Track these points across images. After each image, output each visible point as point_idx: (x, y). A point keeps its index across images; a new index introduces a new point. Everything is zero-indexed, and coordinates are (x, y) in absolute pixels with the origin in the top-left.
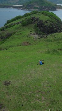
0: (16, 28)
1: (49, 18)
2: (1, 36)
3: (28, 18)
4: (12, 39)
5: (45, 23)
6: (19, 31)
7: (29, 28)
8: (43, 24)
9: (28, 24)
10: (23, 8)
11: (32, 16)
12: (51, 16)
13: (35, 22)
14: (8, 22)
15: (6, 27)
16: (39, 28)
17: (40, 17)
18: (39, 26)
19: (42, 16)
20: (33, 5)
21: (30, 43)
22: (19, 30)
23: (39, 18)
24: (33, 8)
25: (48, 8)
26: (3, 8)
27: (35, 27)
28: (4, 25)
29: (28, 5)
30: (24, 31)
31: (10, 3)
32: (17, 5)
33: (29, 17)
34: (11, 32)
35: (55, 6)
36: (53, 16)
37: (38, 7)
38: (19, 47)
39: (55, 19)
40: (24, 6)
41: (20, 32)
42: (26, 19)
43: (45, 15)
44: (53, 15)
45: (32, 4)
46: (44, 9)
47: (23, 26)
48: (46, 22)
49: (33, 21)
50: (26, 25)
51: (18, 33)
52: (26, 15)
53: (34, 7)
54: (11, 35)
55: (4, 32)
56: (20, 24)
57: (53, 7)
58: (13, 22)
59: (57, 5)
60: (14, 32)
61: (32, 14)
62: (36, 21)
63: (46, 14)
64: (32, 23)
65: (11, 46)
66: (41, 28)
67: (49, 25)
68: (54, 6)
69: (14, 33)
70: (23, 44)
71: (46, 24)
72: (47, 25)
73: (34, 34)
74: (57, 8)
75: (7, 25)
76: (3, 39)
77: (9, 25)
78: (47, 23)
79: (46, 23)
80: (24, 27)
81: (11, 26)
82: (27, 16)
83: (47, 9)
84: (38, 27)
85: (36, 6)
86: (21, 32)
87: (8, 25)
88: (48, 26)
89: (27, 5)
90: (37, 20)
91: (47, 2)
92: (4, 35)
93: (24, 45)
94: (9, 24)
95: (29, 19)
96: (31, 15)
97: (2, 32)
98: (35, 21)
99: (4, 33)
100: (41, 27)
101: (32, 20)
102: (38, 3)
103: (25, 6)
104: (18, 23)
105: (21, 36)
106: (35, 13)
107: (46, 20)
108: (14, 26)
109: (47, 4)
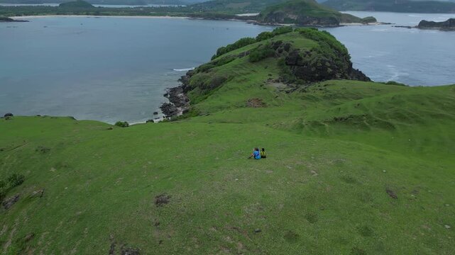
0: (236, 66)
1: (315, 44)
2: (202, 84)
3: (264, 43)
4: (226, 91)
5: (305, 56)
6: (243, 74)
7: (266, 68)
8: (299, 58)
9: (263, 58)
10: (258, 20)
11: (276, 39)
12: (322, 39)
13: (281, 54)
14: (220, 52)
15: (215, 63)
16: (289, 67)
17: (293, 42)
18: (291, 63)
19: (299, 39)
20: (282, 14)
21: (264, 101)
22: (244, 72)
23: (292, 44)
24: (283, 20)
25: (319, 20)
26: (213, 19)
27: (280, 65)
28: (211, 58)
29: (271, 13)
30: (254, 74)
32: (247, 13)
33: (269, 40)
34: (224, 75)
35: (336, 17)
36: (326, 39)
37: (294, 17)
38: (238, 110)
39: (332, 47)
40: (261, 15)
41: (245, 75)
42: (260, 46)
43: (307, 37)
44: (328, 37)
45: (280, 11)
46: (308, 22)
47: (253, 62)
48: (308, 53)
49: (277, 51)
50: (260, 60)
51: (239, 79)
52: (262, 37)
53: (285, 19)
54: (223, 81)
55: (208, 74)
56: (246, 58)
57: (332, 18)
58: (232, 53)
59: (340, 15)
60: (230, 76)
61: (277, 34)
62: (284, 52)
63: (310, 34)
64: (273, 55)
65: (221, 108)
66: (296, 67)
67: (315, 60)
68: (334, 16)
69: (231, 78)
70: (248, 104)
71: (307, 59)
72: (310, 62)
73: (278, 81)
74: (342, 21)
75: (216, 60)
76: (204, 91)
77: (222, 60)
78: (310, 55)
79: (307, 56)
80: (254, 65)
81: (224, 62)
82: (265, 39)
83: (315, 22)
84: (287, 65)
85: (290, 16)
86: (245, 77)
87: (219, 58)
88: (312, 63)
89: (269, 15)
90: (287, 47)
92: (208, 81)
93: (251, 107)
94: (222, 56)
95: (267, 47)
96: (273, 37)
97: (204, 74)
98: (280, 52)
99: (208, 77)
100: (296, 64)
101: (275, 48)
102: (294, 9)
103: (264, 17)
104: (241, 55)
105: (245, 84)
106: (284, 31)
107: (308, 50)
108: (232, 62)
109: (316, 12)
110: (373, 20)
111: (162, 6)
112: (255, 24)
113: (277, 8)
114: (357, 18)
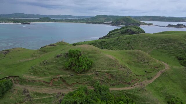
10: (112, 24)
20: (120, 22)
26: (95, 24)
29: (117, 22)
31: (100, 20)
37: (125, 23)
40: (113, 22)
53: (121, 24)
57: (137, 23)
59: (140, 22)
74: (141, 24)
83: (132, 25)
85: (123, 23)
89: (115, 22)
91: (132, 20)
102: (125, 20)
109: (132, 21)
110: (152, 24)
111: (75, 19)
112: (111, 25)
113: (119, 20)
114: (146, 24)
